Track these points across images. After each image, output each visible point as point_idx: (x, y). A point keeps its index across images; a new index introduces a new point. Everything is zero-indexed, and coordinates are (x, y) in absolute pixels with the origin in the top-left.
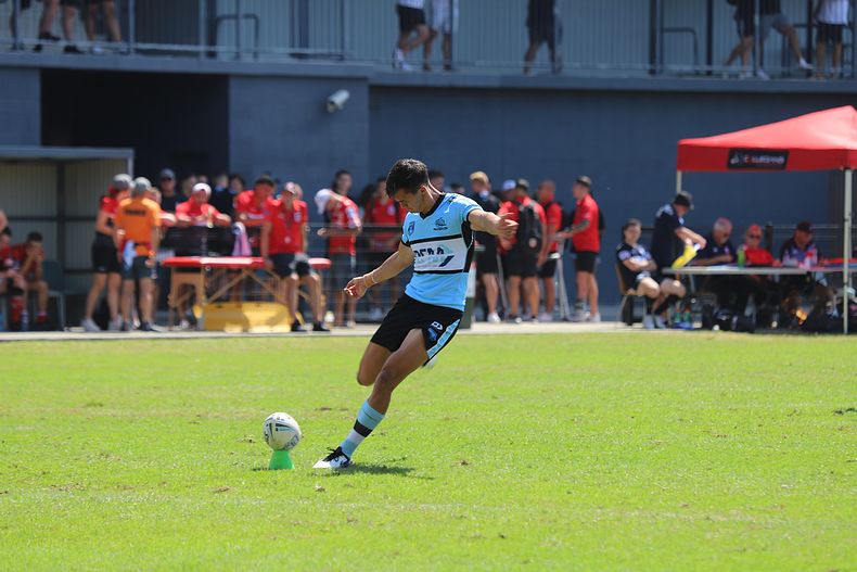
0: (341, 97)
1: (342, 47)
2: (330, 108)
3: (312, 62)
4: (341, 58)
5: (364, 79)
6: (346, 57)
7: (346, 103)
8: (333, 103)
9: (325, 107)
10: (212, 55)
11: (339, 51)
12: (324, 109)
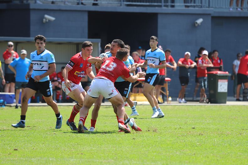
0: (200, 21)
1: (201, 3)
2: (196, 25)
3: (190, 8)
4: (201, 7)
5: (209, 14)
6: (203, 6)
7: (201, 23)
8: (197, 23)
9: (195, 25)
10: (173, 6)
11: (200, 4)
12: (194, 25)
